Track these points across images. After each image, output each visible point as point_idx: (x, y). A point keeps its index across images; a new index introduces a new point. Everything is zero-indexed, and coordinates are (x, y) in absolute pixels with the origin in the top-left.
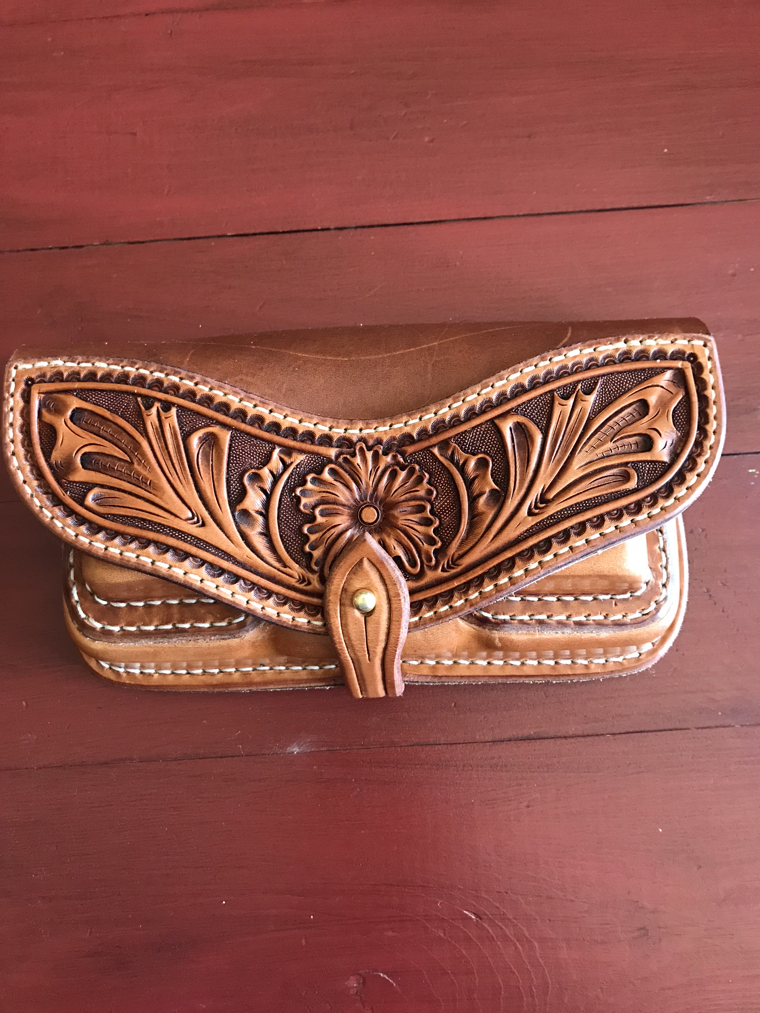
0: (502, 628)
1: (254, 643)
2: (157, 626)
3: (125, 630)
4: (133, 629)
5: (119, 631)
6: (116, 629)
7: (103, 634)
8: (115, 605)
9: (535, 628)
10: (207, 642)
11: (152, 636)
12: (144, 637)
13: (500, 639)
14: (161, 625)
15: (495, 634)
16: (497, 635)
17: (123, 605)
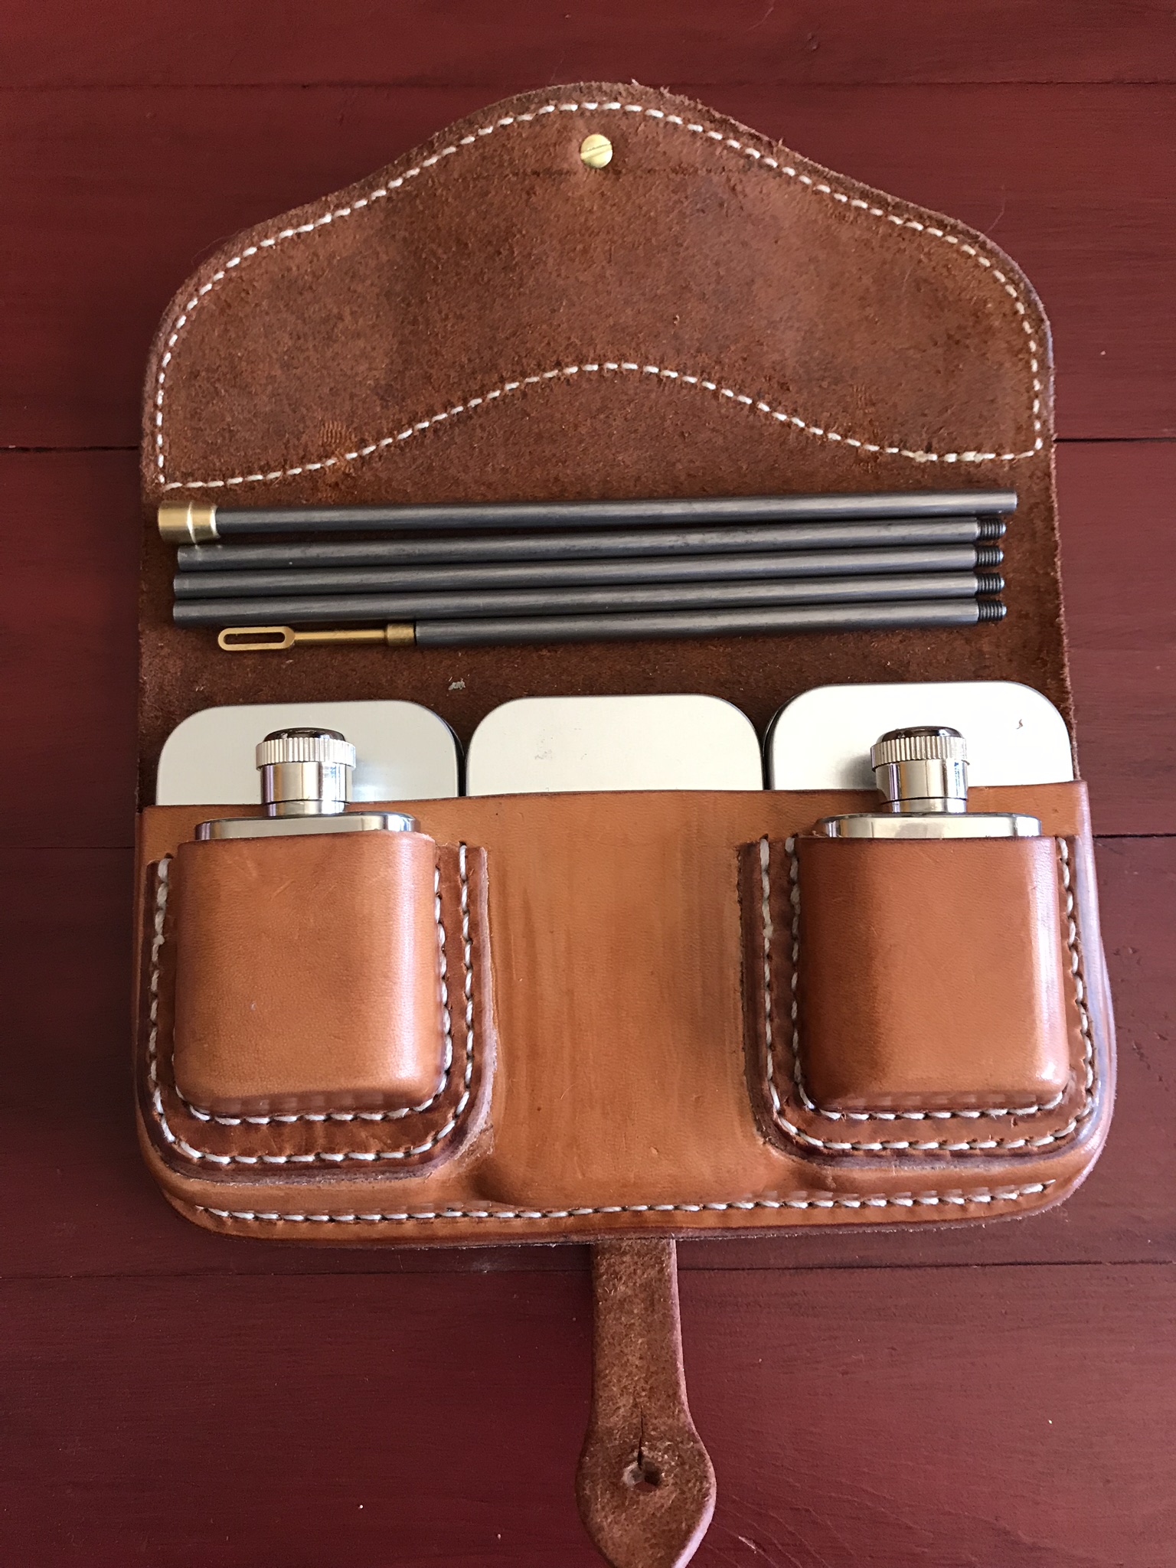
0: (838, 1164)
1: (444, 1182)
2: (290, 1156)
3: (238, 1163)
4: (253, 1160)
5: (229, 1164)
6: (225, 1160)
7: (204, 1168)
8: (223, 1121)
9: (890, 1163)
10: (370, 1183)
11: (283, 1173)
12: (269, 1173)
13: (835, 1179)
14: (296, 1155)
15: (827, 1170)
16: (829, 1172)
17: (237, 1122)
